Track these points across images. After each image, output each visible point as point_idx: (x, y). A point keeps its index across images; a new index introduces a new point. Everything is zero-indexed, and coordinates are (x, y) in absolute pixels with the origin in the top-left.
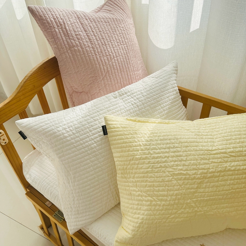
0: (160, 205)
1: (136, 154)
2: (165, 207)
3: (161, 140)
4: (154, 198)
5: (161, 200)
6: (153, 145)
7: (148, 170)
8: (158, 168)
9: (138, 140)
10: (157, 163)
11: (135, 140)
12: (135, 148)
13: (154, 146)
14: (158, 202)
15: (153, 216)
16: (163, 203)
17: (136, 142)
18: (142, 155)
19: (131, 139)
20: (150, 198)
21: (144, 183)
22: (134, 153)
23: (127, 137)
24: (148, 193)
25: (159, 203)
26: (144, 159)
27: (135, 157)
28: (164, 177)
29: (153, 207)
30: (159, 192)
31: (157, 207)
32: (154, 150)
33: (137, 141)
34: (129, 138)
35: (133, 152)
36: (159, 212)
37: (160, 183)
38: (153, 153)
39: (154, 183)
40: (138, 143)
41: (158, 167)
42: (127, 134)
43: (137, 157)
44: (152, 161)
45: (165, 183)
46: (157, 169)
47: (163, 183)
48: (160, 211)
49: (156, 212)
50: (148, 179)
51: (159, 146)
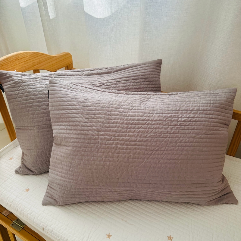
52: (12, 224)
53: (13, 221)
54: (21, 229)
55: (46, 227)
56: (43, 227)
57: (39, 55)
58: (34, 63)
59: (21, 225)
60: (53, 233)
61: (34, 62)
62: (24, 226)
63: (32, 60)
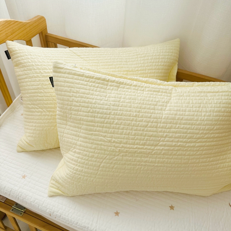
0: (48, 116)
4: (44, 109)
5: (50, 111)
21: (35, 98)
25: (48, 113)
26: (35, 77)
30: (48, 105)
31: (46, 117)
36: (48, 120)
44: (42, 79)
52: (12, 210)
53: (13, 207)
54: (23, 213)
55: (53, 213)
56: (50, 213)
57: (12, 23)
59: (22, 210)
60: (61, 217)
62: (25, 210)
63: (5, 30)
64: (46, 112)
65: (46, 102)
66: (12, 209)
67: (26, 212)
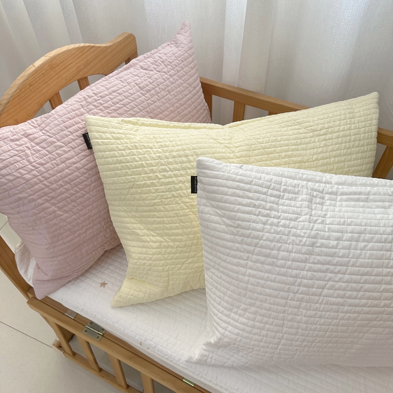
0: (172, 247)
1: (137, 179)
2: (179, 249)
3: (174, 157)
4: (165, 238)
5: (174, 241)
6: (162, 165)
7: (155, 201)
8: (169, 198)
9: (140, 158)
10: (167, 192)
11: (134, 158)
12: (135, 170)
13: (163, 167)
14: (169, 244)
15: (164, 261)
16: (177, 243)
17: (137, 161)
18: (147, 181)
19: (128, 156)
20: (159, 238)
21: (150, 219)
22: (134, 178)
23: (122, 154)
24: (157, 231)
25: (171, 244)
27: (136, 183)
28: (178, 210)
29: (164, 250)
30: (172, 231)
31: (169, 250)
32: (163, 173)
33: (138, 159)
34: (125, 155)
35: (133, 176)
36: (171, 255)
37: (172, 218)
38: (163, 177)
39: (165, 219)
40: (140, 163)
41: (169, 196)
42: (123, 148)
43: (138, 183)
44: (161, 189)
45: (180, 218)
46: (169, 200)
47: (176, 218)
48: (173, 255)
49: (167, 255)
50: (156, 213)
51: (171, 167)
52: (86, 331)
53: (86, 326)
54: (101, 336)
55: (145, 341)
56: (140, 341)
58: (78, 67)
59: (99, 331)
60: (156, 349)
61: (78, 65)
62: (104, 332)
64: (169, 242)
65: (168, 226)
66: (85, 329)
67: (104, 336)
